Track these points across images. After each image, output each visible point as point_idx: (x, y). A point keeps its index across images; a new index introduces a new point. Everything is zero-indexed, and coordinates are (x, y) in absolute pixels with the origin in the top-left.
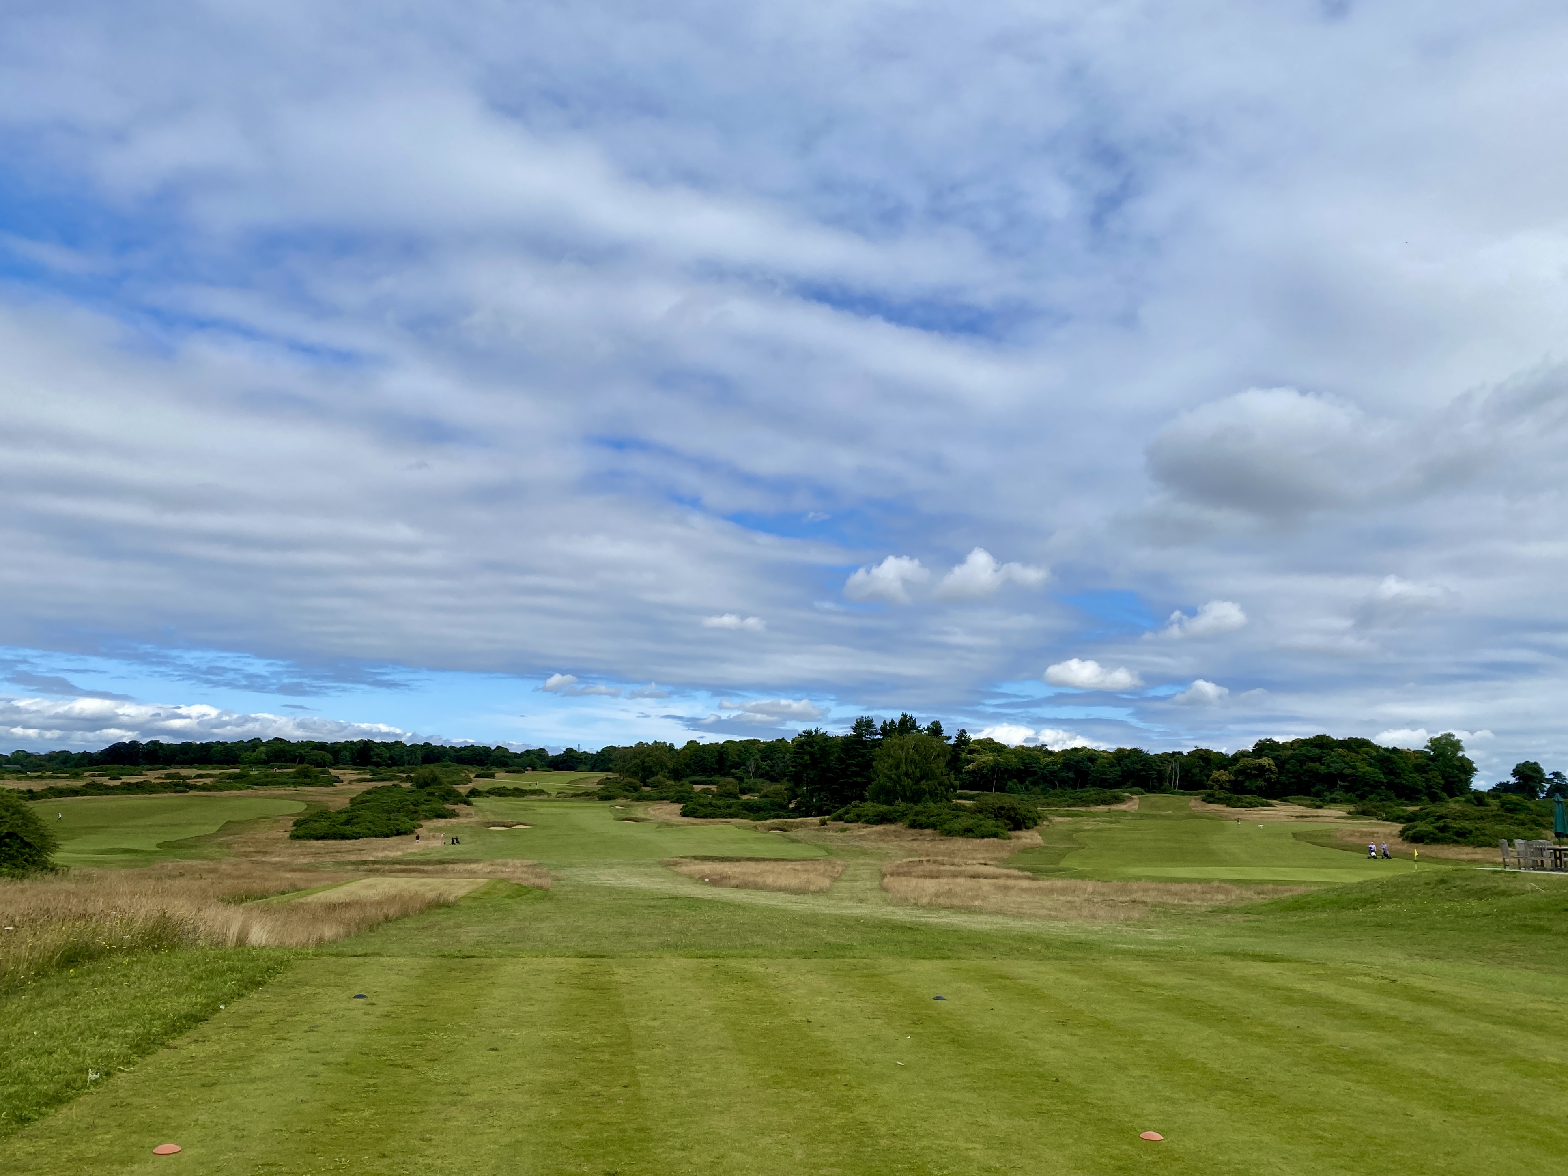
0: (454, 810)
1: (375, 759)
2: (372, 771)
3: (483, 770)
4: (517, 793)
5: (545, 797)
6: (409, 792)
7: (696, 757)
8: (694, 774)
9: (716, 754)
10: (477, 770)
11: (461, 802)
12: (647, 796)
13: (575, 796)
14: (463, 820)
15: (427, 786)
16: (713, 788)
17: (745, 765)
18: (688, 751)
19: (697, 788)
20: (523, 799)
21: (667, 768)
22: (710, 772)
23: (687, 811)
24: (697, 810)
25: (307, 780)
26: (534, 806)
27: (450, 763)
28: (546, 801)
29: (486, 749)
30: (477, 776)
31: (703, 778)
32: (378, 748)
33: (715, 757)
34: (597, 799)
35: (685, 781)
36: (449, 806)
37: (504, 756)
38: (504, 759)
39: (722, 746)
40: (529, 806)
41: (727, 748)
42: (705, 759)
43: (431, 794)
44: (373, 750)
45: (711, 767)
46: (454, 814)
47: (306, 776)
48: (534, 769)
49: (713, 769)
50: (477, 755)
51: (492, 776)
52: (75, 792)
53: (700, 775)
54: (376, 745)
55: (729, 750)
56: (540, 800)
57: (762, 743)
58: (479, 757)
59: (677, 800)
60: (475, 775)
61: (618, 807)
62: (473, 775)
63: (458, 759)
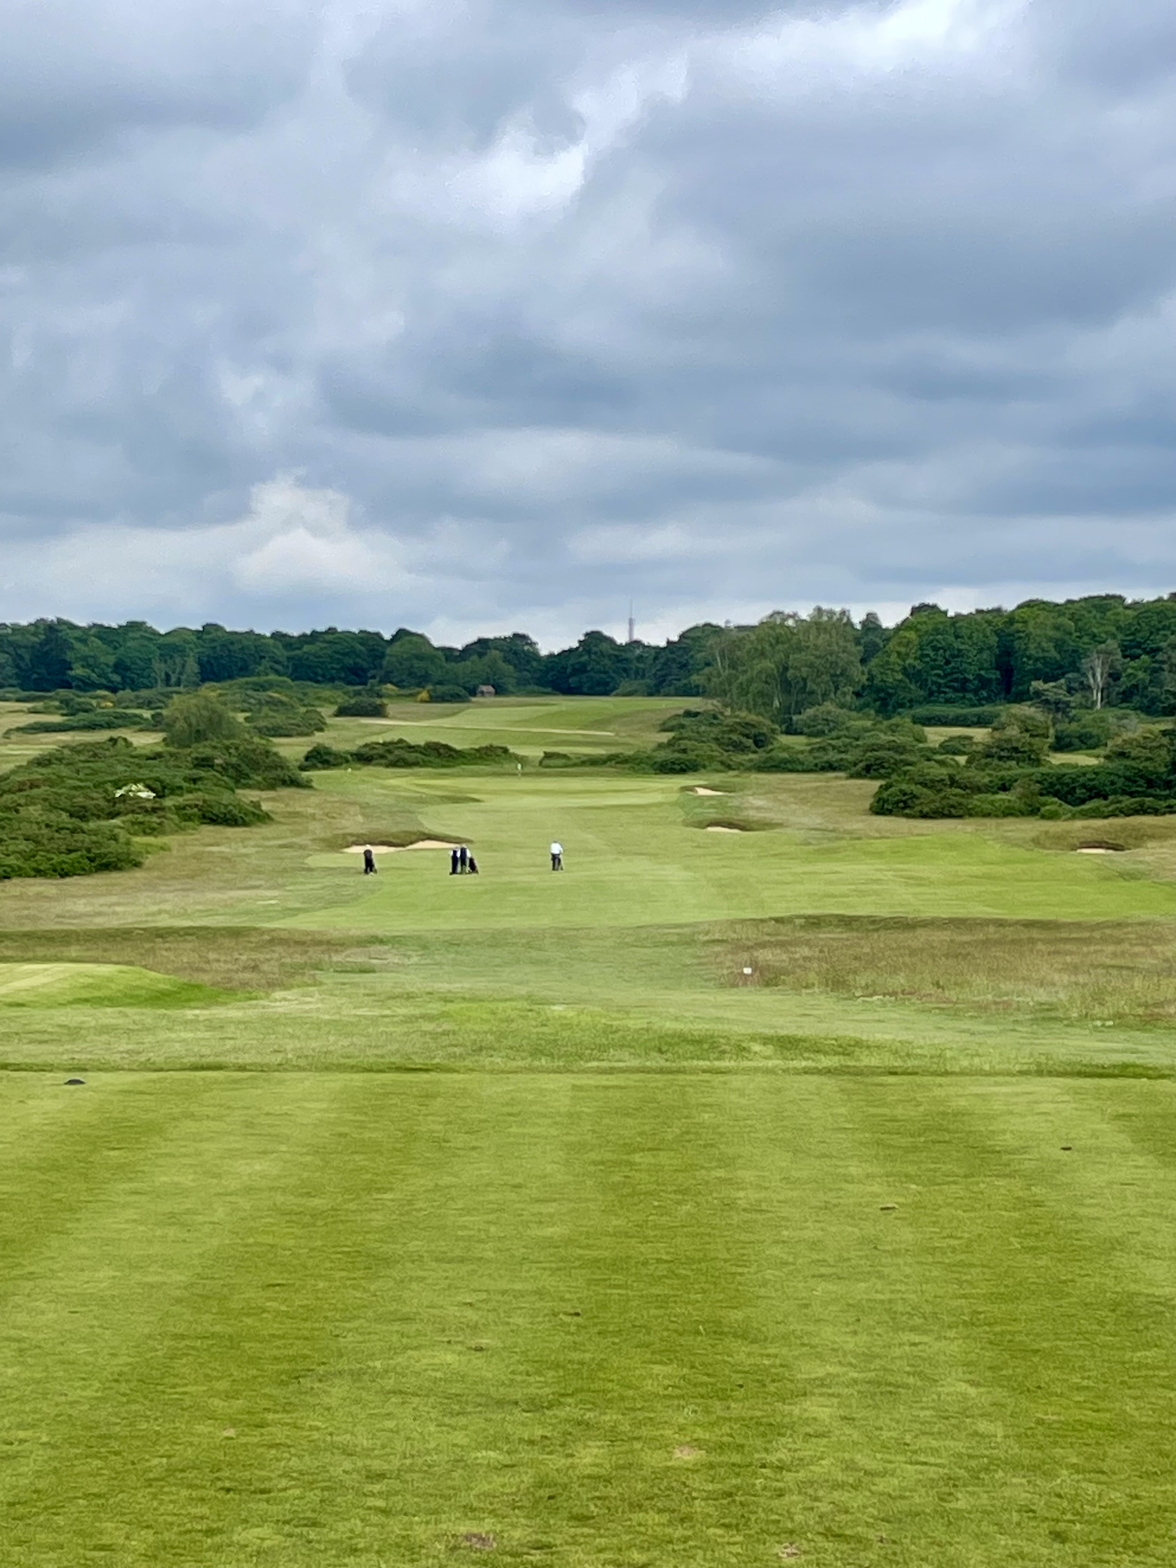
0: (257, 805)
1: (78, 671)
2: (66, 703)
3: (358, 693)
4: (433, 757)
6: (149, 758)
7: (935, 649)
8: (931, 696)
9: (994, 640)
10: (341, 695)
12: (786, 761)
15: (197, 740)
16: (979, 734)
17: (1078, 670)
18: (912, 635)
19: (936, 735)
21: (850, 681)
22: (976, 692)
23: (885, 801)
24: (915, 796)
27: (273, 677)
29: (370, 640)
30: (342, 712)
31: (953, 711)
32: (83, 641)
33: (990, 648)
35: (903, 719)
36: (248, 796)
37: (420, 657)
38: (416, 664)
39: (1011, 619)
41: (1025, 622)
42: (959, 654)
43: (204, 763)
44: (72, 648)
45: (979, 677)
48: (500, 690)
49: (984, 683)
50: (345, 654)
51: (378, 712)
53: (948, 701)
54: (78, 633)
55: (1031, 628)
57: (1128, 607)
58: (349, 661)
59: (868, 768)
60: (334, 708)
61: (702, 792)
62: (326, 711)
63: (296, 668)
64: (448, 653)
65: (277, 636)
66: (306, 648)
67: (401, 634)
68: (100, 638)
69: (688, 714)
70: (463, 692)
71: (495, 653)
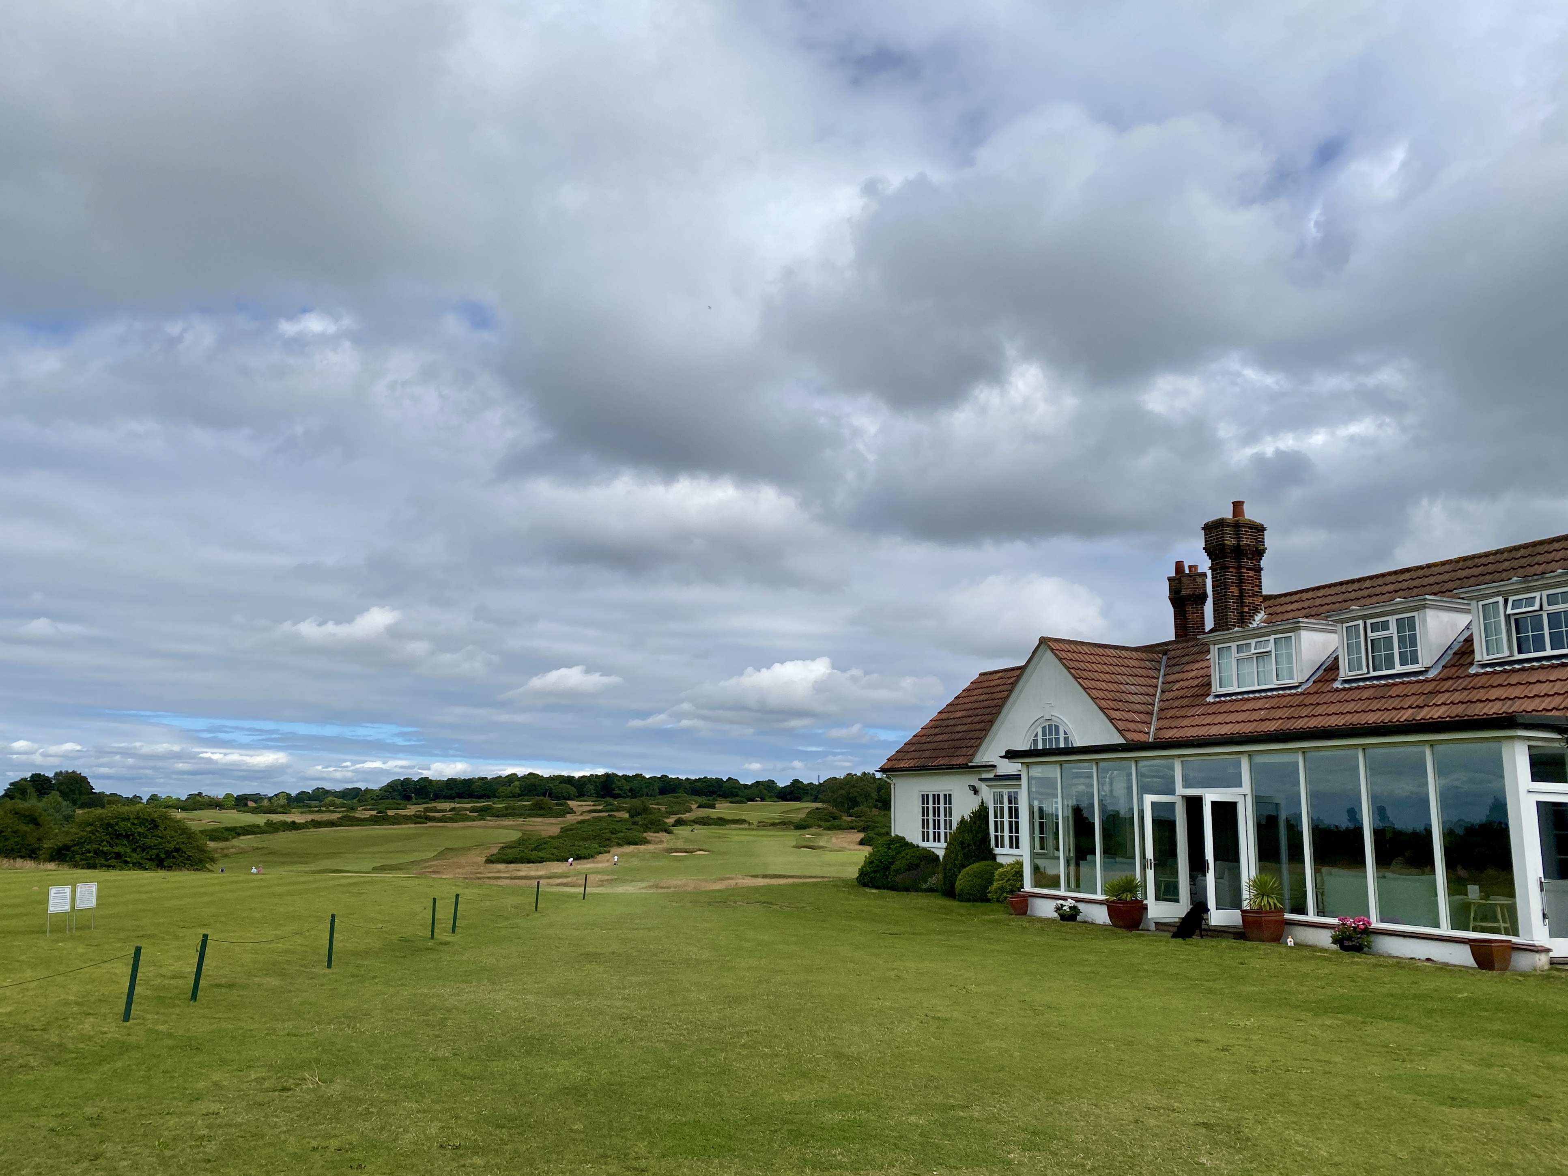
0: (650, 838)
1: (617, 791)
2: (606, 802)
3: (707, 800)
4: (720, 822)
5: (746, 826)
6: (618, 821)
10: (702, 800)
11: (662, 831)
12: (838, 826)
13: (773, 824)
14: (650, 847)
20: (724, 827)
21: (872, 798)
24: (873, 838)
25: (542, 812)
26: (729, 834)
27: (678, 793)
28: (746, 829)
29: (719, 781)
30: (699, 807)
32: (619, 781)
34: (793, 828)
36: (647, 834)
37: (735, 788)
38: (734, 790)
40: (725, 834)
44: (615, 783)
46: (646, 842)
47: (541, 808)
48: (762, 800)
50: (710, 786)
51: (713, 806)
52: (332, 824)
54: (618, 778)
56: (740, 829)
58: (711, 789)
59: (864, 828)
60: (697, 805)
61: (807, 836)
62: (694, 807)
63: (692, 791)
64: (746, 786)
65: (687, 779)
66: (696, 784)
67: (730, 779)
68: (625, 780)
69: (817, 809)
70: (745, 800)
71: (762, 787)
